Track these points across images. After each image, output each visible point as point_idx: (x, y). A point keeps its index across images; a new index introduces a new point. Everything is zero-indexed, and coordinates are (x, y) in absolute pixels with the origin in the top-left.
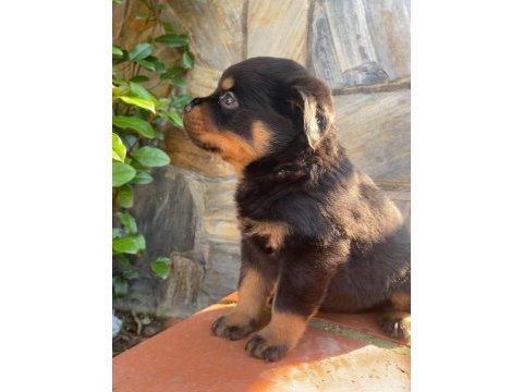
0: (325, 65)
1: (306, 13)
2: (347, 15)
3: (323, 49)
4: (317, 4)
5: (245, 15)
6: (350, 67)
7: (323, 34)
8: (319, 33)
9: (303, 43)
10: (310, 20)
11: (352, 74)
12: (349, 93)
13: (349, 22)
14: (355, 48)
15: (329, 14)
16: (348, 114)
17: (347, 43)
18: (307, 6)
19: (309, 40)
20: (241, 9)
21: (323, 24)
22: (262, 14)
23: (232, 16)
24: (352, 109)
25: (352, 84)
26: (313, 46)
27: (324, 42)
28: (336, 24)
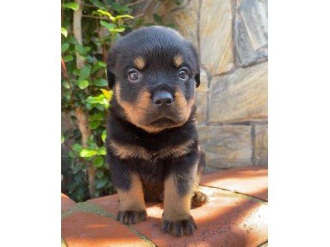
0: (244, 49)
1: (230, 22)
2: (254, 16)
3: (242, 40)
4: (237, 15)
5: (198, 31)
6: (259, 47)
7: (241, 31)
8: (239, 31)
9: (230, 39)
10: (233, 24)
11: (261, 50)
12: (261, 62)
13: (256, 20)
14: (261, 35)
15: (244, 19)
16: (261, 76)
17: (256, 33)
18: (231, 17)
19: (233, 36)
20: (196, 29)
21: (241, 25)
22: (207, 28)
23: (191, 34)
24: (264, 72)
25: (262, 56)
26: (236, 39)
27: (242, 36)
28: (249, 24)
